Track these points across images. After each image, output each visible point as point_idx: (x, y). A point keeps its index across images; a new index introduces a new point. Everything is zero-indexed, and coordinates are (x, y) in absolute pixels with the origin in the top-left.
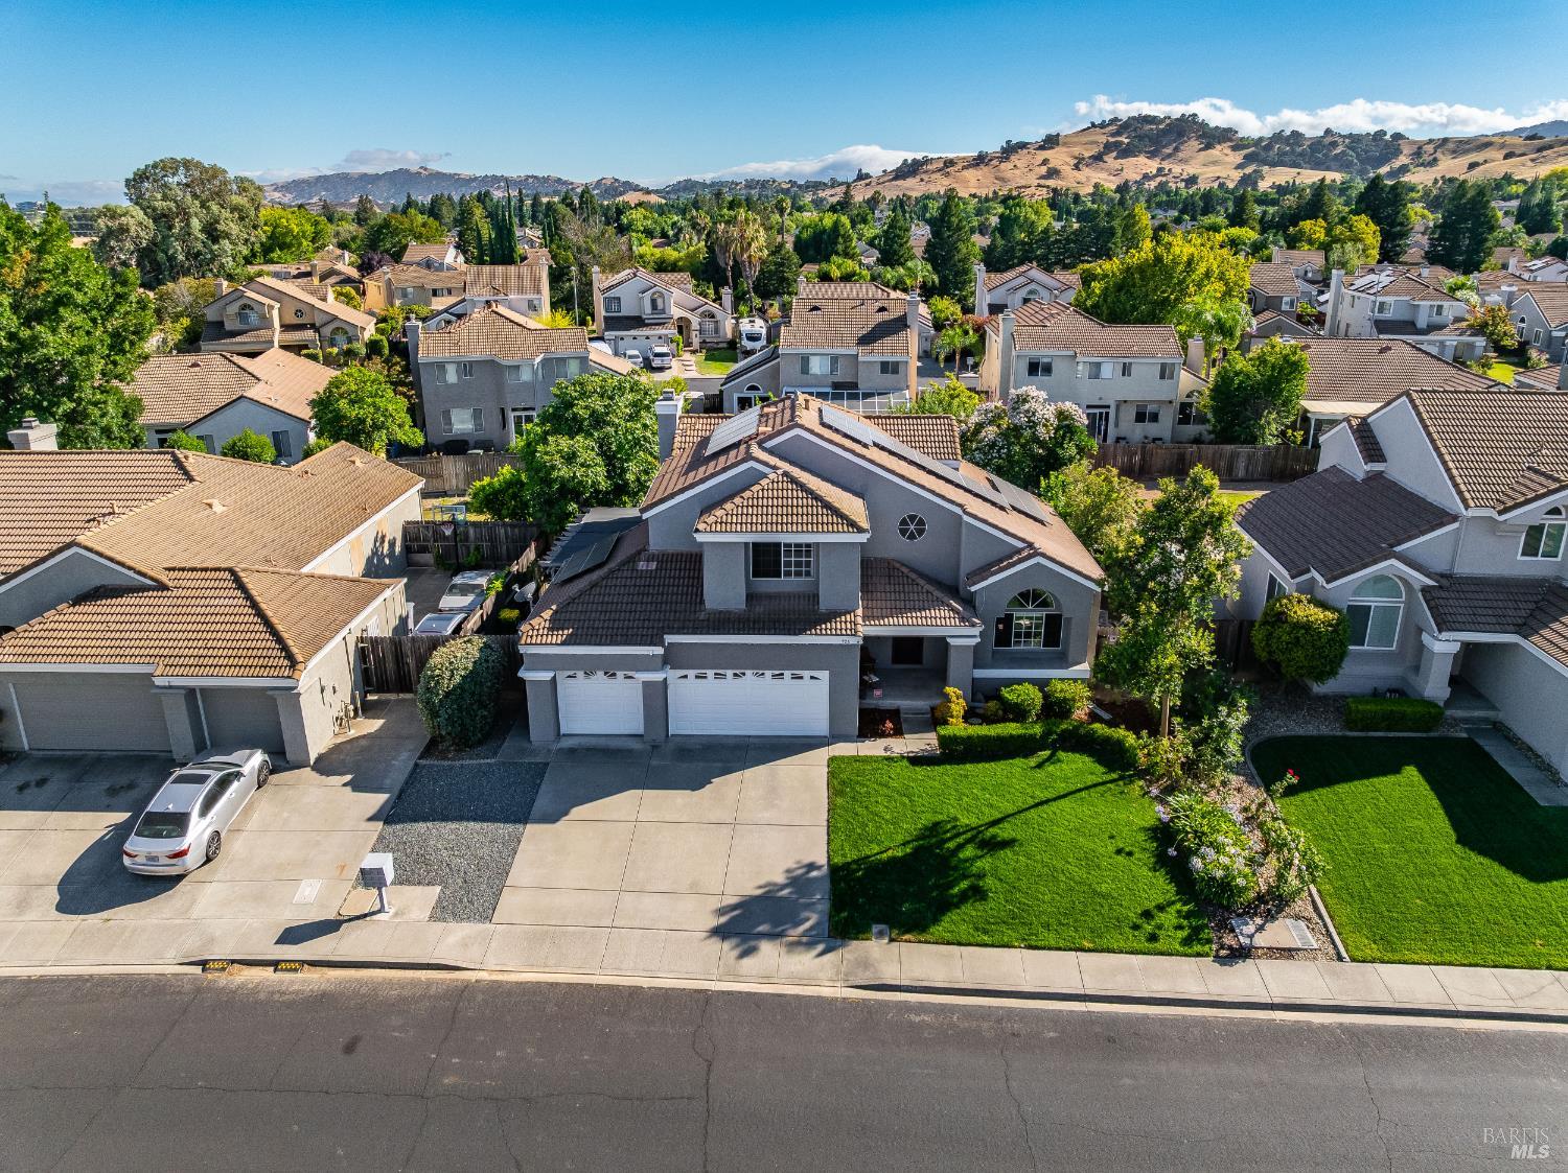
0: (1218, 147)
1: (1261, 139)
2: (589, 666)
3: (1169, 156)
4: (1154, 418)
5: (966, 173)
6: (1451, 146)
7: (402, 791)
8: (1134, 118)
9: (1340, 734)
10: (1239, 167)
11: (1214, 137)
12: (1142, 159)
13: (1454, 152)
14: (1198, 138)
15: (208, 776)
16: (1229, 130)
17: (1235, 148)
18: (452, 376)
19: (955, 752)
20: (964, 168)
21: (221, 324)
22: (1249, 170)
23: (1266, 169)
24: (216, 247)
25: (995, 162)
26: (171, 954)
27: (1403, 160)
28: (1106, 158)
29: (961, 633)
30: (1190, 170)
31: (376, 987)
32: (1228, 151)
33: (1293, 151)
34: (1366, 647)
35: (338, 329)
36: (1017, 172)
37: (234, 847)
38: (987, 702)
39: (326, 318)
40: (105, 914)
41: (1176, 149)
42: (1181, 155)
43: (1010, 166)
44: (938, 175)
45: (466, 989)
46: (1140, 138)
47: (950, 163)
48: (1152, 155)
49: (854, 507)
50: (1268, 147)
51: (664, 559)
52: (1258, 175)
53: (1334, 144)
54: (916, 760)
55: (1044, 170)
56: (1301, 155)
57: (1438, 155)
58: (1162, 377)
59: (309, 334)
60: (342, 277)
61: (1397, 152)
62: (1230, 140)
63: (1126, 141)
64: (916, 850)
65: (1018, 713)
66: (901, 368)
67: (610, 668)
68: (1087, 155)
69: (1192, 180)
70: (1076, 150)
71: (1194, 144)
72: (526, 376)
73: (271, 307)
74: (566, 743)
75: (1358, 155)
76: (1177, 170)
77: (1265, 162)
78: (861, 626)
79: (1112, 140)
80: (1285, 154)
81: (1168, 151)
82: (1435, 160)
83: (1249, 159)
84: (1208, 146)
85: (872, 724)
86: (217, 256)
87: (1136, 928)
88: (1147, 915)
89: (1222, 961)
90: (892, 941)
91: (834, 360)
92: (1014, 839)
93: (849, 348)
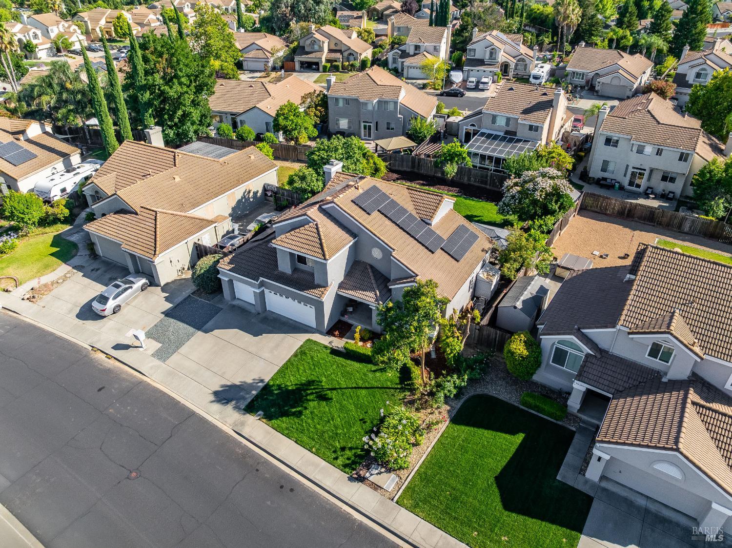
4: (672, 180)
7: (178, 305)
9: (517, 405)
15: (120, 286)
18: (341, 104)
21: (304, 48)
24: (317, 7)
26: (89, 342)
31: (123, 372)
34: (564, 368)
35: (350, 54)
37: (124, 311)
39: (346, 48)
40: (84, 322)
45: (141, 382)
54: (335, 352)
58: (680, 159)
59: (338, 55)
60: (394, 10)
64: (297, 389)
66: (539, 129)
72: (370, 107)
73: (323, 42)
74: (235, 303)
86: (317, 12)
87: (335, 452)
88: (343, 449)
89: (351, 479)
90: (259, 419)
91: (508, 119)
92: (331, 399)
93: (516, 115)
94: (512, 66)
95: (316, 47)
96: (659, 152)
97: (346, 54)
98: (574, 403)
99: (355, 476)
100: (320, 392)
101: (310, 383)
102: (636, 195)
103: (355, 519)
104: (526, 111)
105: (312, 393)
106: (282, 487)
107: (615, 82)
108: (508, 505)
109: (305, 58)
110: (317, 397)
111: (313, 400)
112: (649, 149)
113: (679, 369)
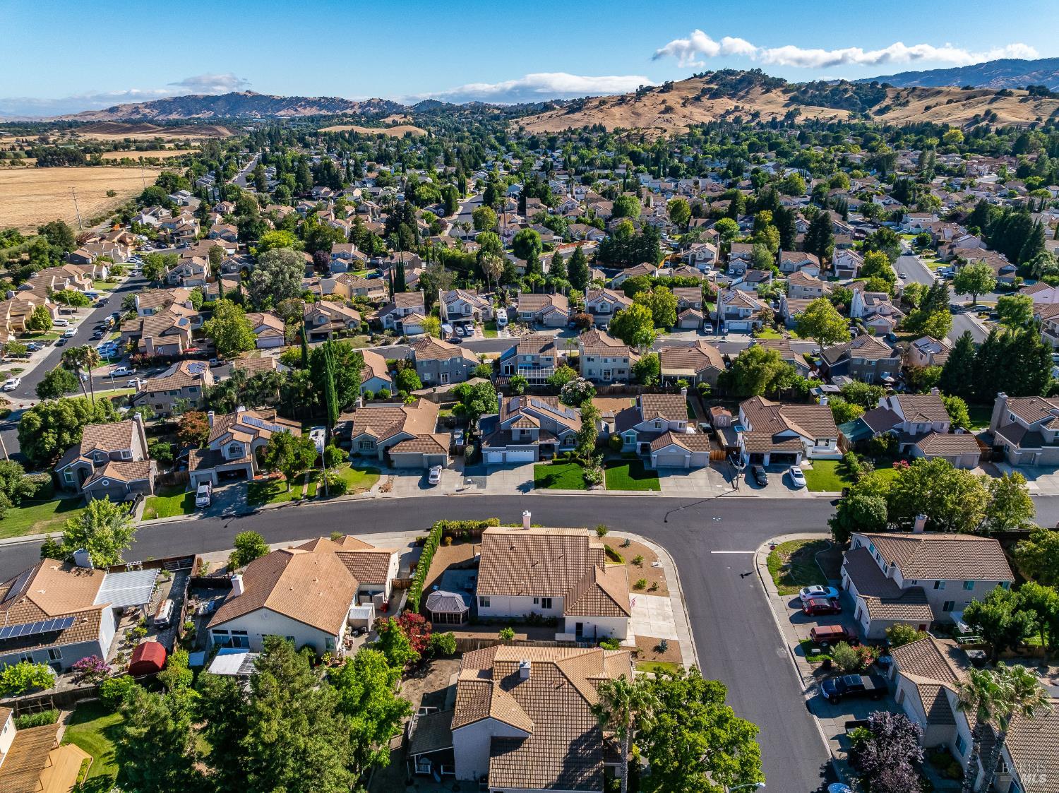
0: (774, 91)
1: (800, 85)
2: (493, 450)
3: (742, 97)
4: (623, 372)
5: (613, 109)
6: (918, 92)
7: (464, 471)
8: (721, 72)
10: (786, 106)
11: (771, 84)
12: (725, 100)
13: (919, 96)
14: (762, 85)
16: (781, 80)
17: (785, 92)
19: (555, 463)
20: (612, 106)
21: (311, 322)
22: (792, 108)
23: (802, 107)
25: (632, 102)
27: (887, 102)
28: (703, 99)
29: (557, 443)
30: (755, 107)
32: (780, 94)
33: (820, 94)
35: (351, 322)
36: (646, 109)
38: (561, 455)
39: (347, 318)
41: (747, 93)
42: (750, 96)
43: (641, 105)
44: (595, 111)
46: (724, 85)
47: (603, 102)
48: (732, 96)
49: (537, 421)
50: (805, 92)
51: (505, 431)
52: (797, 112)
53: (846, 91)
54: (548, 465)
55: (663, 107)
56: (826, 97)
57: (910, 98)
58: (624, 363)
61: (884, 97)
62: (782, 86)
63: (716, 87)
64: (548, 477)
65: (566, 457)
66: (552, 360)
67: (497, 450)
68: (690, 96)
69: (756, 115)
70: (685, 93)
71: (759, 90)
72: (446, 364)
73: (329, 316)
74: (489, 463)
75: (861, 98)
76: (747, 107)
77: (802, 103)
78: (539, 442)
79: (706, 86)
80: (816, 96)
81: (742, 93)
82: (908, 102)
83: (793, 100)
84: (768, 91)
85: (541, 459)
88: (578, 485)
90: (544, 489)
91: (533, 357)
92: (560, 476)
93: (536, 353)
94: (481, 314)
95: (323, 321)
96: (614, 360)
97: (348, 322)
98: (638, 451)
99: (589, 489)
102: (610, 383)
104: (541, 351)
105: (553, 477)
107: (555, 317)
108: (635, 479)
109: (315, 331)
110: (556, 478)
112: (609, 360)
113: (665, 428)
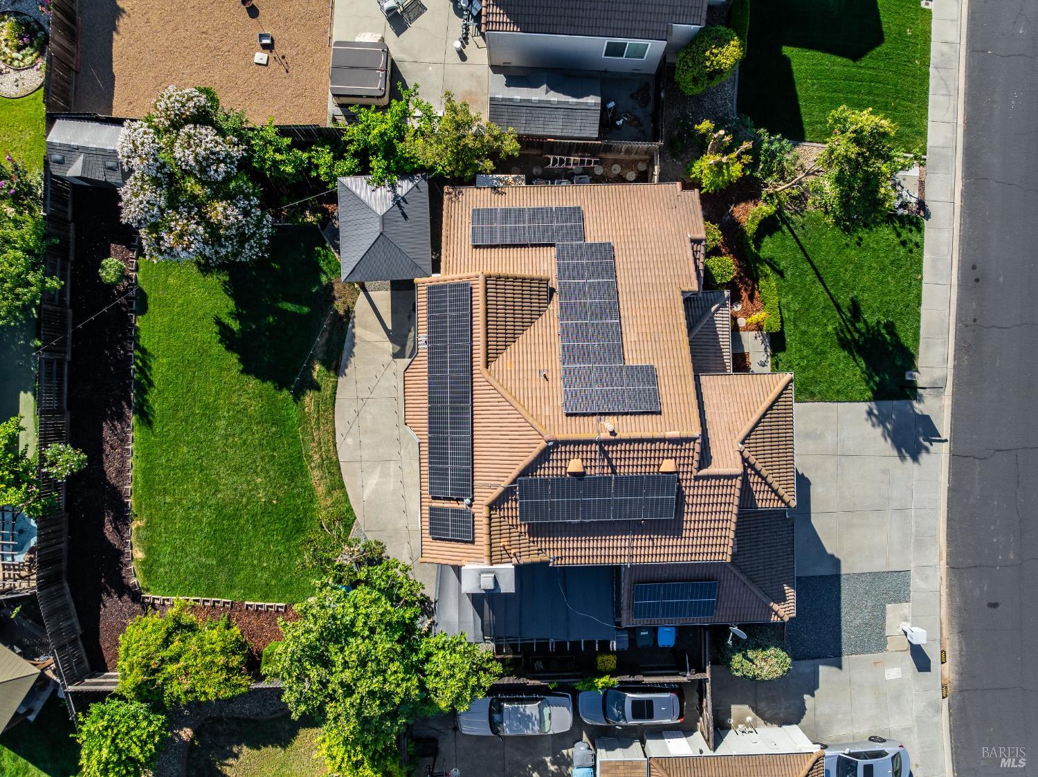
54: (776, 347)
64: (859, 354)
87: (911, 251)
88: (904, 243)
89: (927, 216)
90: (917, 371)
92: (852, 300)
99: (922, 213)
100: (850, 321)
101: (844, 344)
103: (963, 186)
105: (857, 330)
106: (977, 280)
108: (877, 37)
110: (859, 321)
111: (865, 322)
